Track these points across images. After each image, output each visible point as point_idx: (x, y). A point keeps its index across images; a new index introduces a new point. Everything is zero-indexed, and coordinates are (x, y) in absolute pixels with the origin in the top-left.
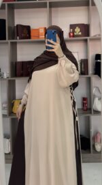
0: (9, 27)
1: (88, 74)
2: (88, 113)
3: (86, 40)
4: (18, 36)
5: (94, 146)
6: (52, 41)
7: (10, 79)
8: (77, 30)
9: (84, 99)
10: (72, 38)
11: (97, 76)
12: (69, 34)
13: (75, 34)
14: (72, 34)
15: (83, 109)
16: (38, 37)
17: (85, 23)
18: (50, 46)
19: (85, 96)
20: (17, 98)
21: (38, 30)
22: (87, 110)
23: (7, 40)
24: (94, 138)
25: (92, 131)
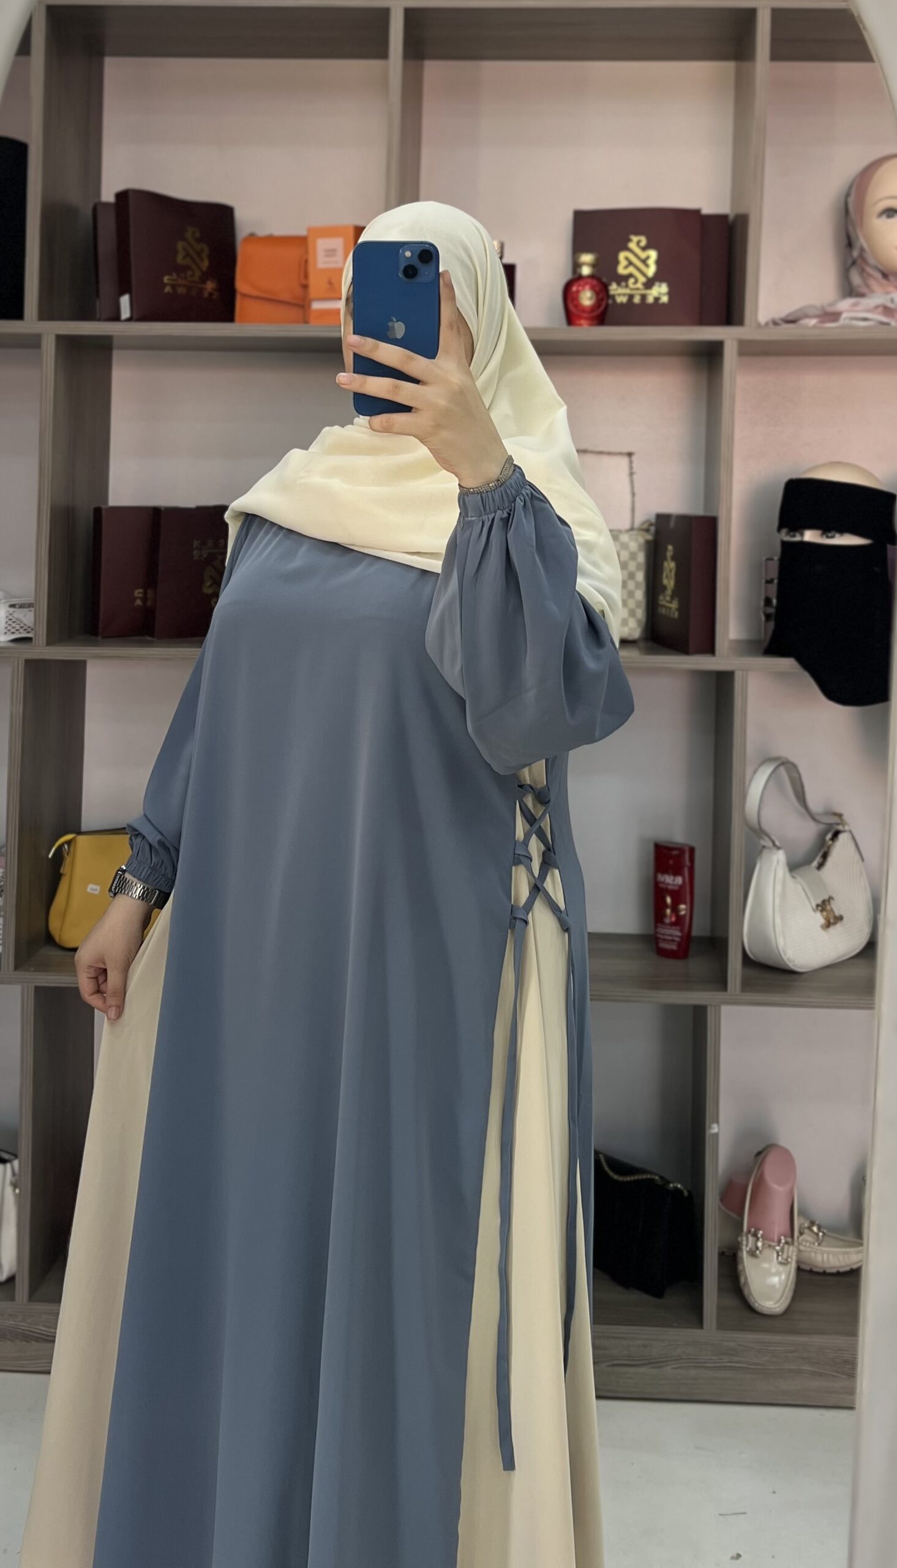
2: (686, 983)
4: (124, 285)
7: (40, 651)
11: (788, 664)
12: (568, 294)
15: (651, 942)
16: (301, 305)
23: (30, 323)
25: (723, 1134)
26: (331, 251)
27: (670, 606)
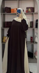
4: (6, 11)
7: (2, 28)
8: (29, 10)
9: (31, 37)
10: (27, 13)
13: (29, 11)
14: (27, 11)
15: (31, 41)
20: (5, 36)
23: (2, 13)
24: (35, 53)
25: (34, 50)
26: (15, 10)
27: (31, 26)
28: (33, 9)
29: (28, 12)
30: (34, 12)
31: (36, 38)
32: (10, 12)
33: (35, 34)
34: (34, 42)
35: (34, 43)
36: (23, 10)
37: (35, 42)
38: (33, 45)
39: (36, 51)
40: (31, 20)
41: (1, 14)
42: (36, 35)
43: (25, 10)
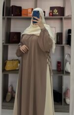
0: (6, 7)
1: (62, 44)
2: (60, 74)
3: (61, 19)
4: (12, 13)
5: (65, 100)
6: (36, 18)
9: (59, 63)
12: (50, 14)
14: (51, 14)
15: (57, 70)
16: (27, 15)
17: (62, 6)
18: (35, 21)
19: (59, 61)
20: (8, 59)
21: (27, 10)
22: (60, 71)
23: (4, 17)
25: (64, 88)
26: (30, 11)
27: (58, 40)
28: (61, 11)
29: (53, 15)
30: (63, 15)
31: (68, 63)
32: (21, 15)
33: (66, 56)
34: (63, 71)
35: (63, 73)
36: (44, 12)
37: (66, 72)
38: (62, 76)
39: (68, 90)
40: (58, 31)
41: (3, 19)
42: (68, 59)
43: (48, 11)
